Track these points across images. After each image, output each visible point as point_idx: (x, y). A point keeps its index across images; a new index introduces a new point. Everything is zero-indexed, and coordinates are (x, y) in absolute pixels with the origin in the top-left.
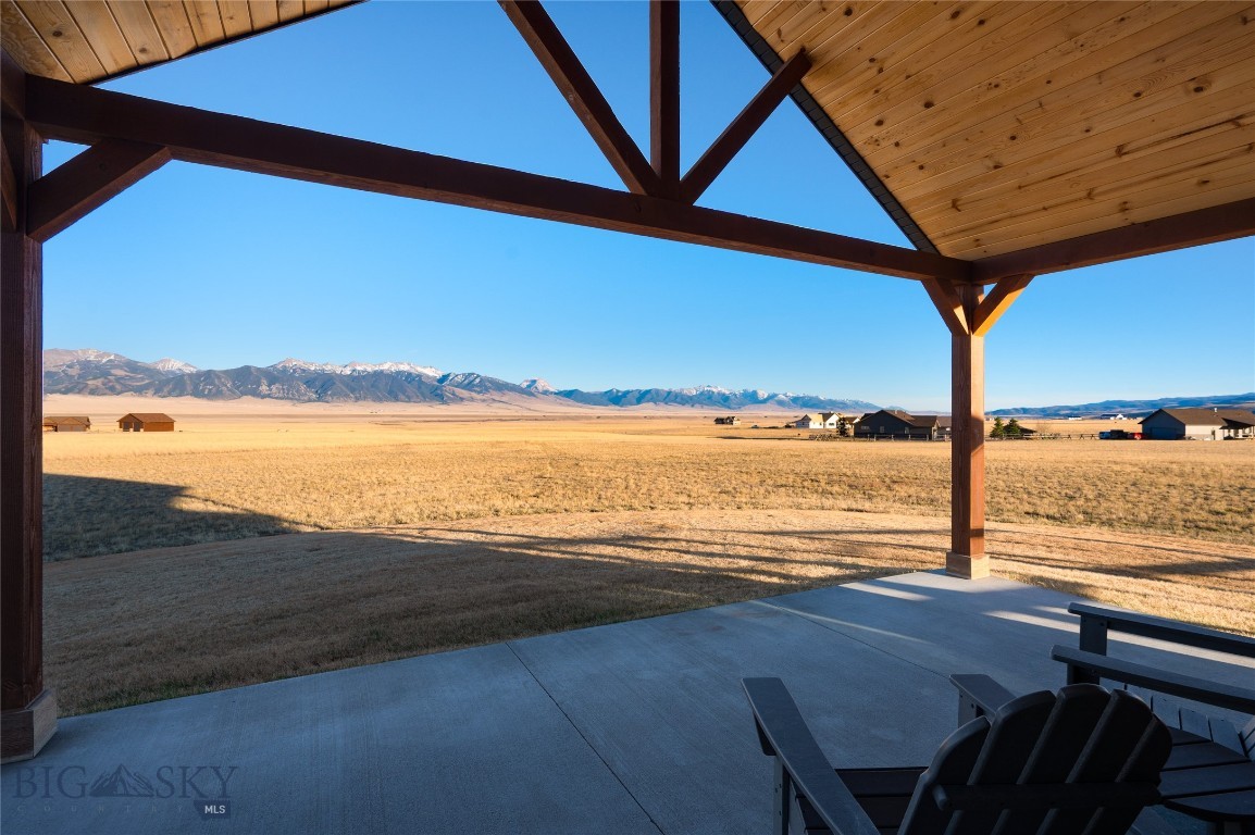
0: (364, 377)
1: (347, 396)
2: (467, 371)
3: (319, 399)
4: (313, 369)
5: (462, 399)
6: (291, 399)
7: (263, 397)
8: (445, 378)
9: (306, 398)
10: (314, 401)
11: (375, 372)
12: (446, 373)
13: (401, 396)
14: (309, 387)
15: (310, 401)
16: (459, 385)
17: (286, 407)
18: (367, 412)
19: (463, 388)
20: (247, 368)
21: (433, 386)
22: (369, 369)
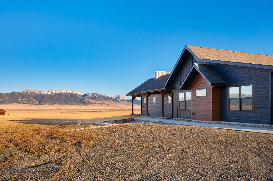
0: (55, 95)
1: (49, 102)
2: (93, 93)
3: (39, 104)
4: (37, 92)
5: (91, 103)
6: (29, 104)
7: (20, 103)
8: (85, 95)
9: (35, 103)
10: (38, 104)
11: (60, 93)
12: (86, 93)
13: (69, 102)
14: (36, 99)
15: (36, 104)
16: (90, 98)
17: (28, 107)
18: (57, 108)
19: (92, 99)
20: (14, 93)
21: (81, 98)
22: (57, 92)
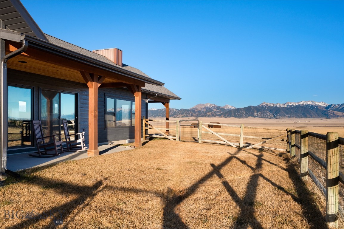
0: (292, 108)
1: (285, 116)
2: (341, 103)
3: (274, 117)
4: (272, 106)
5: (338, 116)
6: (264, 117)
7: (255, 117)
8: (329, 106)
9: (270, 117)
10: (273, 118)
11: (297, 105)
12: (330, 104)
13: (309, 116)
14: (271, 113)
15: (271, 118)
16: (336, 110)
17: (262, 120)
18: (293, 122)
19: (338, 111)
20: (250, 107)
21: (323, 110)
22: (294, 105)
